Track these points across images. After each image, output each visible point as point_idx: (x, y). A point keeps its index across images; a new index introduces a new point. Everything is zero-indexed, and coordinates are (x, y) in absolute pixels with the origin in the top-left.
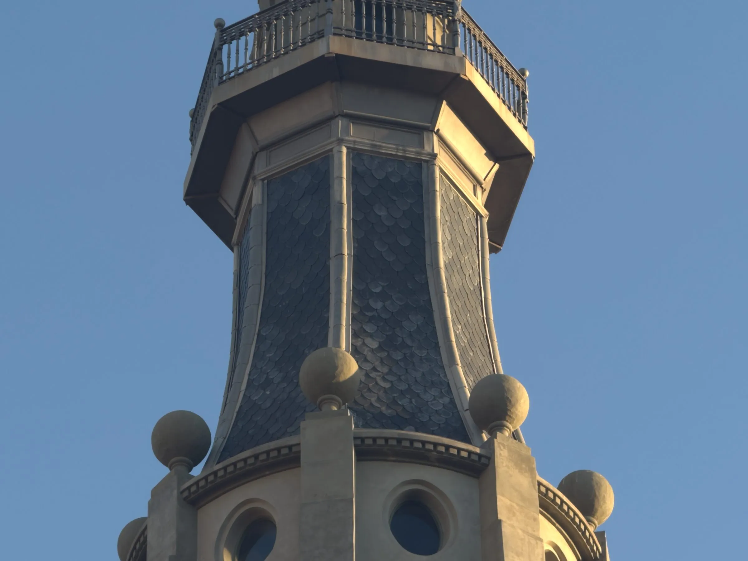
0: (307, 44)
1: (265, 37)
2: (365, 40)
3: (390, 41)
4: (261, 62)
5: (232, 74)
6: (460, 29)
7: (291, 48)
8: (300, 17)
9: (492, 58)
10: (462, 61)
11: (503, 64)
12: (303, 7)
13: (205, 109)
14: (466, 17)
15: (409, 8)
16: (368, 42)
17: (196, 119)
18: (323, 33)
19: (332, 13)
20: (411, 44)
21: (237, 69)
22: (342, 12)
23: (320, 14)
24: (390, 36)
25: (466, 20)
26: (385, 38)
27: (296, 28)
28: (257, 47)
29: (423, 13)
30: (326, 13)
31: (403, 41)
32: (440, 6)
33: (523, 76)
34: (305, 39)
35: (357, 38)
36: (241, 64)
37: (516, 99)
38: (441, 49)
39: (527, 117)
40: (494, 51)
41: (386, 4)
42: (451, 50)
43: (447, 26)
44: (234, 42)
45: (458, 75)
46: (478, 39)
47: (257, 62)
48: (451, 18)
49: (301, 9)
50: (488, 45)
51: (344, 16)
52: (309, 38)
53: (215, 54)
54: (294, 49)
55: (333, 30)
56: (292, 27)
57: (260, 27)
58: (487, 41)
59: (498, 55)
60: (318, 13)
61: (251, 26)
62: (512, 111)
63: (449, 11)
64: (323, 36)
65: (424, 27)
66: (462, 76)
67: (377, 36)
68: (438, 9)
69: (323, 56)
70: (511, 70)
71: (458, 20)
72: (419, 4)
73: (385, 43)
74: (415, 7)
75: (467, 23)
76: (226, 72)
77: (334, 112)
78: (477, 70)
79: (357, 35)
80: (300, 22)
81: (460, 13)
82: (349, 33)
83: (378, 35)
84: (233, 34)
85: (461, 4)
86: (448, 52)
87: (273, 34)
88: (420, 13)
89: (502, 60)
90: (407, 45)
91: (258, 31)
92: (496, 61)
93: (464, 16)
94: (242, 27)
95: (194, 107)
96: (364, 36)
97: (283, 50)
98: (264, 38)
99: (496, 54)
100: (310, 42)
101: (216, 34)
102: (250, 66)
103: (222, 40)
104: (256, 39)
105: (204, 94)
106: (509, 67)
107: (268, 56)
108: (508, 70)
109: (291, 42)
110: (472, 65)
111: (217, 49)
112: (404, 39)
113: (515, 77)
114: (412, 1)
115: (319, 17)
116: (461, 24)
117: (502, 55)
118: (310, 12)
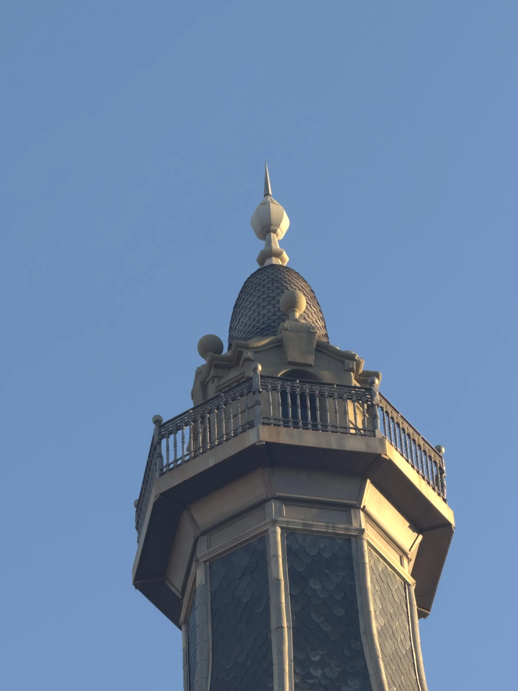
0: (239, 434)
1: (200, 430)
2: (292, 427)
3: (315, 428)
4: (197, 453)
5: (172, 466)
6: (379, 413)
7: (225, 439)
8: (231, 410)
9: (409, 438)
10: (382, 442)
11: (421, 443)
12: (233, 400)
13: (148, 499)
14: (383, 401)
15: (331, 396)
16: (295, 429)
17: (141, 509)
18: (253, 423)
19: (260, 405)
20: (334, 429)
21: (176, 461)
22: (269, 404)
23: (249, 406)
24: (314, 423)
25: (383, 404)
26: (310, 425)
27: (228, 420)
28: (193, 440)
29: (344, 400)
30: (255, 405)
32: (359, 392)
33: (440, 452)
34: (237, 429)
35: (284, 426)
36: (179, 456)
37: (435, 474)
38: (362, 432)
39: (445, 490)
40: (411, 431)
41: (310, 393)
42: (372, 433)
43: (367, 411)
44: (172, 436)
45: (380, 455)
46: (395, 421)
47: (193, 453)
48: (370, 403)
49: (232, 402)
50: (406, 426)
51: (271, 406)
52: (240, 429)
53: (155, 448)
54: (227, 440)
55: (262, 420)
56: (224, 420)
57: (195, 421)
58: (404, 422)
59: (415, 434)
60: (247, 405)
61: (186, 420)
62: (431, 485)
63: (368, 396)
64: (253, 426)
65: (346, 413)
66: (383, 456)
67: (302, 423)
68: (358, 395)
69: (255, 444)
70: (428, 448)
71: (376, 404)
72: (340, 392)
73: (311, 430)
74: (336, 395)
75: (385, 407)
76: (166, 464)
77: (267, 496)
78: (396, 449)
79: (284, 424)
80: (232, 414)
81: (378, 398)
82: (277, 422)
83: (304, 422)
84: (171, 429)
85: (378, 390)
86: (369, 435)
87: (207, 427)
88: (341, 400)
89: (420, 439)
90: (331, 430)
91: (193, 425)
92: (414, 440)
94: (178, 422)
95: (138, 498)
96: (291, 424)
97: (217, 441)
99: (413, 434)
100: (242, 432)
101: (154, 430)
102: (187, 458)
103: (161, 434)
104: (192, 432)
105: (147, 485)
106: (426, 445)
107: (204, 447)
108: (425, 447)
109: (224, 433)
110: (392, 445)
111: (156, 444)
112: (328, 425)
113: (432, 454)
114: (333, 390)
115: (249, 409)
116: (379, 407)
117: (419, 435)
118: (240, 404)
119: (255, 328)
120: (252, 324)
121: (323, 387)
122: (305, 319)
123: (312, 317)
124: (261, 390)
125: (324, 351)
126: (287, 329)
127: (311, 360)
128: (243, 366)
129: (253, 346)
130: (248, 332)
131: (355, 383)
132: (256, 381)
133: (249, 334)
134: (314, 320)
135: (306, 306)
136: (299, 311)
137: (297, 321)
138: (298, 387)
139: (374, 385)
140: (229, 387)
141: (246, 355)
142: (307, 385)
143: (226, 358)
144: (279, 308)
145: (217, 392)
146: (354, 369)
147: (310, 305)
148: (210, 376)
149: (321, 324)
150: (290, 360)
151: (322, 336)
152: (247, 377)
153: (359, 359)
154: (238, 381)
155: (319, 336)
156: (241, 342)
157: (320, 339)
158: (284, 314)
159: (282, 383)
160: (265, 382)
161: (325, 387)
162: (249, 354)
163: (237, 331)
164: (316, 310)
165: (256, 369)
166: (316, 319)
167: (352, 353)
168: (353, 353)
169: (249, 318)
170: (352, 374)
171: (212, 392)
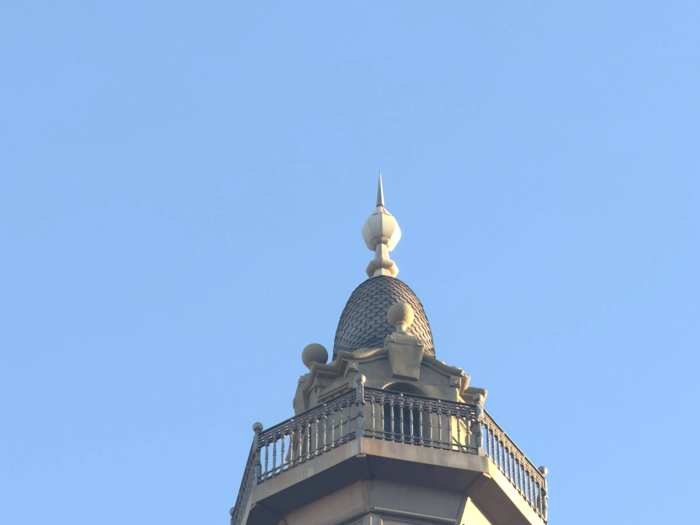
0: (340, 445)
1: (301, 440)
2: (394, 441)
3: (417, 442)
4: (296, 462)
5: (270, 475)
6: (483, 430)
7: (325, 450)
8: (333, 421)
9: (513, 457)
10: (484, 459)
11: (524, 463)
12: (335, 411)
13: (244, 507)
14: (488, 419)
15: (435, 411)
16: (397, 443)
17: (236, 517)
18: (355, 435)
19: (363, 417)
20: (436, 445)
21: (275, 469)
22: (372, 416)
23: (351, 418)
24: (417, 438)
25: (488, 422)
26: (412, 439)
27: (329, 430)
28: (293, 449)
29: (447, 416)
30: (358, 417)
31: (430, 442)
32: (463, 409)
33: (542, 473)
34: (338, 440)
35: (386, 439)
36: (278, 465)
37: (536, 495)
38: (465, 449)
39: (546, 512)
40: (515, 451)
41: (414, 407)
42: (475, 450)
43: (471, 428)
44: (272, 445)
45: (482, 473)
46: (499, 439)
47: (293, 463)
48: (474, 420)
49: (334, 413)
50: (509, 445)
51: (374, 419)
52: (341, 440)
53: (254, 456)
54: (327, 451)
55: (364, 432)
56: (325, 430)
57: (295, 430)
58: (508, 442)
59: (519, 454)
60: (349, 417)
61: (287, 429)
62: (533, 507)
63: (472, 413)
64: (355, 438)
65: (449, 429)
66: (485, 474)
68: (462, 412)
69: (355, 456)
70: (531, 468)
71: (480, 422)
72: (444, 407)
73: (413, 444)
74: (440, 410)
75: (489, 425)
76: (264, 473)
77: (365, 509)
78: (499, 468)
79: (386, 437)
80: (333, 425)
81: (482, 415)
82: (379, 435)
83: (406, 436)
84: (271, 437)
85: (483, 407)
86: (471, 452)
87: (308, 437)
88: (445, 415)
89: (523, 459)
90: (433, 446)
91: (293, 434)
92: (517, 460)
93: (486, 418)
94: (279, 430)
95: (234, 506)
96: (393, 437)
97: (318, 451)
98: (299, 440)
99: (516, 453)
100: (342, 444)
101: (254, 437)
102: (286, 467)
103: (260, 442)
104: (292, 442)
105: (244, 493)
106: (529, 466)
107: (304, 457)
108: (528, 468)
109: (325, 444)
110: (495, 464)
111: (255, 451)
112: (431, 440)
113: (534, 475)
114: (437, 405)
115: (351, 420)
116: (483, 425)
117: (522, 454)
118: (342, 415)
119: (361, 339)
120: (358, 335)
121: (428, 402)
122: (412, 332)
123: (419, 331)
124: (364, 402)
125: (430, 365)
126: (393, 342)
127: (416, 373)
128: (346, 377)
129: (358, 357)
130: (354, 343)
131: (459, 399)
132: (360, 392)
133: (355, 344)
134: (422, 333)
135: (414, 320)
136: (406, 325)
137: (404, 333)
138: (402, 400)
139: (479, 402)
140: (332, 398)
141: (350, 366)
142: (411, 399)
143: (330, 369)
144: (386, 320)
145: (319, 402)
146: (459, 385)
147: (418, 318)
148: (313, 386)
149: (428, 338)
150: (395, 372)
151: (429, 351)
152: (351, 388)
153: (464, 375)
154: (341, 392)
155: (425, 350)
156: (346, 352)
157: (427, 353)
158: (391, 326)
159: (385, 396)
160: (368, 394)
161: (430, 402)
162: (354, 365)
163: (342, 341)
164: (423, 324)
165: (360, 380)
166: (423, 333)
167: (458, 369)
168: (460, 368)
169: (355, 328)
170: (457, 390)
171: (314, 402)
